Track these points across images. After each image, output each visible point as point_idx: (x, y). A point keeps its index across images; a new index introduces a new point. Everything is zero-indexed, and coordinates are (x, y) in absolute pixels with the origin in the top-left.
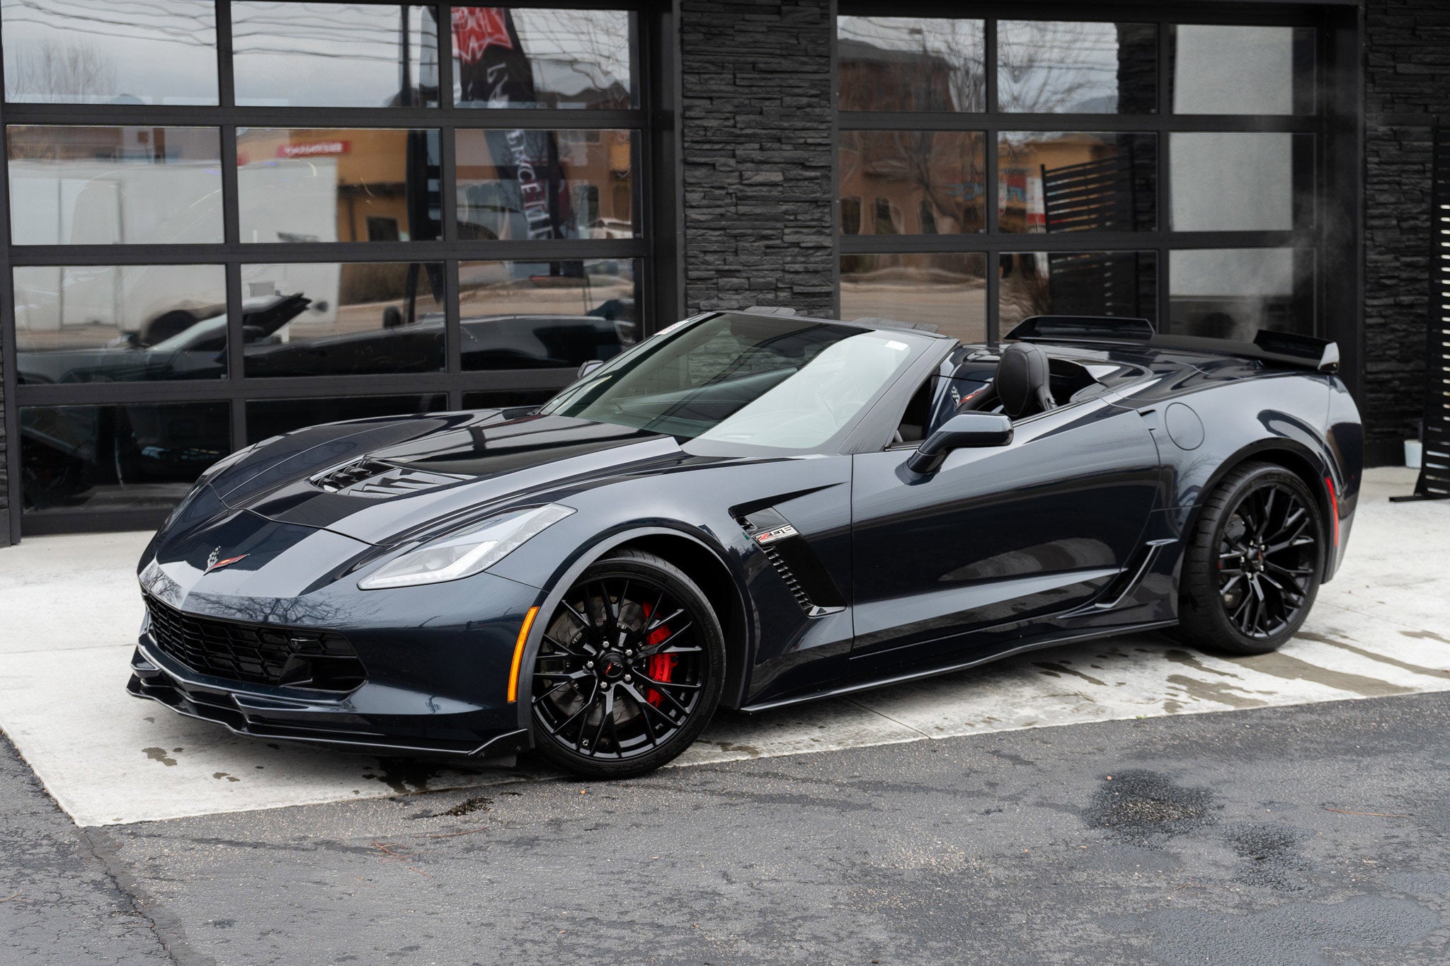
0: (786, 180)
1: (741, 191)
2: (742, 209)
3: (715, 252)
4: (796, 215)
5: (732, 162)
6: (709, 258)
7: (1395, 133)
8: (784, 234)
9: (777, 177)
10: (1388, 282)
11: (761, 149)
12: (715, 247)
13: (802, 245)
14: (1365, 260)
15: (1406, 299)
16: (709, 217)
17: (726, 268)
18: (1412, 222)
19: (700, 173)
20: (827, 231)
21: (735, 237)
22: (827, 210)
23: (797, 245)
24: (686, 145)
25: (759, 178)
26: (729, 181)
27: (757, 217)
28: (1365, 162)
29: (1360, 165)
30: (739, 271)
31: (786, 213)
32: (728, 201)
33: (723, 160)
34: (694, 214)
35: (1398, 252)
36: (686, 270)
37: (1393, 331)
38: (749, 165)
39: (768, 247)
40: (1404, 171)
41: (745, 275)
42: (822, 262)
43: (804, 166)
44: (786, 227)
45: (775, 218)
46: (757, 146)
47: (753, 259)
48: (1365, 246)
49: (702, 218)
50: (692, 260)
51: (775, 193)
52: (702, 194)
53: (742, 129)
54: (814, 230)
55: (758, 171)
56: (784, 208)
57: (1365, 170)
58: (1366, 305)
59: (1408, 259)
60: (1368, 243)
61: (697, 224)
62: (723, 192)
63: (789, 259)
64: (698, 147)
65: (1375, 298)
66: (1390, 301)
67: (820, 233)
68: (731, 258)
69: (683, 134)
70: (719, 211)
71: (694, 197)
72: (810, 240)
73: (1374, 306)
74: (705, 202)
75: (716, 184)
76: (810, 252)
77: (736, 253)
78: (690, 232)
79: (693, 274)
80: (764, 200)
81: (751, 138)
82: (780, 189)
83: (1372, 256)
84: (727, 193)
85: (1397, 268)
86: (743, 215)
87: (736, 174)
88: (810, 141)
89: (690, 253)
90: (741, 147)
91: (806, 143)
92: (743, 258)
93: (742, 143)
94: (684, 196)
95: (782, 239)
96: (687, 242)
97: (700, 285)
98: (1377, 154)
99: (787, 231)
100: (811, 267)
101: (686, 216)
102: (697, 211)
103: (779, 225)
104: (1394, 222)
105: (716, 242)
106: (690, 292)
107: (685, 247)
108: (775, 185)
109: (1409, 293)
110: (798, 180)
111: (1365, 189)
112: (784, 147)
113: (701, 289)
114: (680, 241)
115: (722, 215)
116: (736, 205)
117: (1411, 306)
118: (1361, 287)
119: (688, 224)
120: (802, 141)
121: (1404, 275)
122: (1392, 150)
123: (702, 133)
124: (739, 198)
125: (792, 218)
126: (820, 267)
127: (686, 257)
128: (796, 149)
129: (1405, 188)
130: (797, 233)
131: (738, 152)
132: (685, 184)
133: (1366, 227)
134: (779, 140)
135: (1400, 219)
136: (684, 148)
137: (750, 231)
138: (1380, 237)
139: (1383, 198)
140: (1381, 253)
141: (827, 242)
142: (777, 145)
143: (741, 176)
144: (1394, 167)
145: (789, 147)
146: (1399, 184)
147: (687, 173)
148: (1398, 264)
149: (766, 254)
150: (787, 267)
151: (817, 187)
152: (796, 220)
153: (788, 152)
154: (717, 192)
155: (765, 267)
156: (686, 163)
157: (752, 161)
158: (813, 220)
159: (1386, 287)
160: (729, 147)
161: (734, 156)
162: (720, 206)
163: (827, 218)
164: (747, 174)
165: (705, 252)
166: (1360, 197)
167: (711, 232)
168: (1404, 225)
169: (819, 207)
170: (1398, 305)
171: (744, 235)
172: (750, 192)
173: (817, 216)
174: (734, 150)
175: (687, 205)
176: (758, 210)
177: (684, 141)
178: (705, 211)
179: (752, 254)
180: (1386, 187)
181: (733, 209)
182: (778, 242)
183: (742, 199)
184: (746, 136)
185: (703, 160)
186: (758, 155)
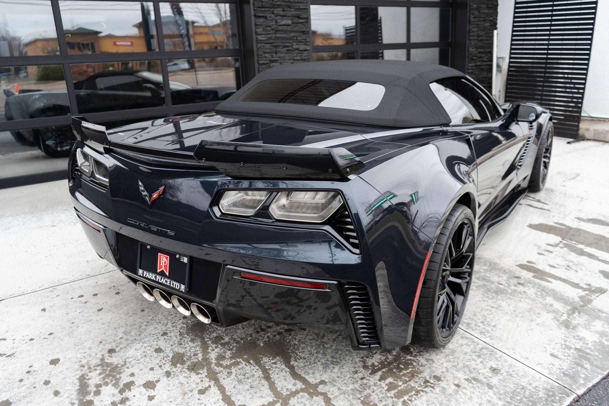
0: (293, 23)
1: (277, 28)
2: (278, 35)
3: (268, 53)
4: (296, 37)
5: (273, 16)
6: (267, 55)
7: (478, 7)
8: (293, 45)
9: (290, 22)
10: (474, 58)
11: (283, 10)
12: (268, 51)
13: (300, 49)
14: (468, 51)
15: (478, 63)
16: (266, 39)
17: (273, 59)
18: (481, 38)
19: (261, 20)
20: (308, 44)
21: (275, 46)
22: (307, 35)
23: (298, 49)
24: (255, 8)
25: (283, 22)
26: (272, 23)
27: (283, 38)
28: (470, 17)
29: (468, 18)
30: (277, 60)
31: (293, 36)
32: (272, 32)
33: (269, 15)
34: (260, 38)
35: (477, 48)
36: (258, 60)
37: (475, 74)
38: (279, 17)
39: (288, 50)
40: (479, 20)
41: (279, 62)
42: (307, 56)
43: (299, 17)
44: (294, 42)
45: (290, 39)
46: (281, 9)
47: (282, 55)
48: (468, 46)
49: (263, 39)
50: (260, 56)
51: (289, 28)
52: (262, 29)
53: (276, 2)
54: (303, 43)
55: (283, 19)
56: (293, 34)
57: (470, 19)
58: (468, 66)
59: (480, 50)
60: (470, 45)
61: (261, 42)
62: (270, 28)
63: (295, 55)
64: (260, 9)
65: (470, 63)
66: (474, 64)
67: (305, 44)
68: (274, 55)
69: (254, 4)
70: (269, 36)
71: (260, 30)
72: (302, 47)
73: (470, 66)
74: (264, 32)
75: (267, 25)
76: (302, 52)
77: (276, 53)
78: (259, 45)
79: (261, 62)
80: (285, 32)
81: (279, 6)
82: (291, 27)
83: (471, 49)
84: (272, 29)
85: (476, 53)
86: (278, 37)
87: (274, 21)
88: (301, 7)
89: (260, 53)
90: (276, 10)
91: (299, 8)
92: (279, 55)
93: (276, 8)
94: (256, 30)
95: (292, 47)
96: (258, 49)
97: (264, 66)
98: (473, 14)
99: (294, 44)
100: (303, 58)
101: (257, 38)
102: (261, 36)
103: (291, 41)
104: (476, 38)
105: (269, 49)
106: (260, 69)
107: (257, 51)
108: (288, 25)
109: (479, 61)
110: (297, 23)
111: (469, 26)
112: (292, 10)
113: (264, 68)
114: (255, 49)
115: (270, 38)
116: (275, 34)
117: (479, 66)
118: (467, 60)
119: (258, 42)
120: (298, 7)
121: (479, 55)
122: (476, 13)
123: (261, 3)
124: (276, 31)
125: (295, 38)
126: (306, 58)
127: (258, 55)
128: (295, 11)
129: (480, 26)
130: (297, 44)
131: (275, 12)
132: (256, 25)
133: (469, 40)
134: (289, 7)
135: (478, 36)
136: (254, 10)
137: (281, 44)
138: (473, 43)
139: (474, 29)
140: (473, 48)
141: (308, 48)
142: (289, 9)
143: (276, 22)
144: (477, 19)
145: (293, 10)
146: (478, 25)
147: (256, 20)
148: (476, 52)
149: (287, 53)
150: (295, 58)
151: (304, 26)
152: (297, 39)
153: (293, 12)
154: (268, 28)
155: (287, 58)
156: (256, 16)
157: (280, 16)
158: (303, 39)
159: (473, 60)
160: (272, 9)
161: (273, 13)
162: (269, 34)
163: (308, 39)
164: (279, 21)
165: (265, 53)
166: (468, 29)
167: (266, 45)
168: (480, 38)
169: (304, 34)
170: (476, 66)
171: (278, 46)
172: (280, 28)
173: (304, 38)
174: (273, 11)
175: (257, 34)
176: (283, 36)
177: (254, 7)
178: (264, 36)
179: (282, 53)
180: (474, 26)
181: (274, 35)
182: (291, 48)
183: (277, 31)
184: (278, 5)
185: (262, 15)
186: (282, 13)
